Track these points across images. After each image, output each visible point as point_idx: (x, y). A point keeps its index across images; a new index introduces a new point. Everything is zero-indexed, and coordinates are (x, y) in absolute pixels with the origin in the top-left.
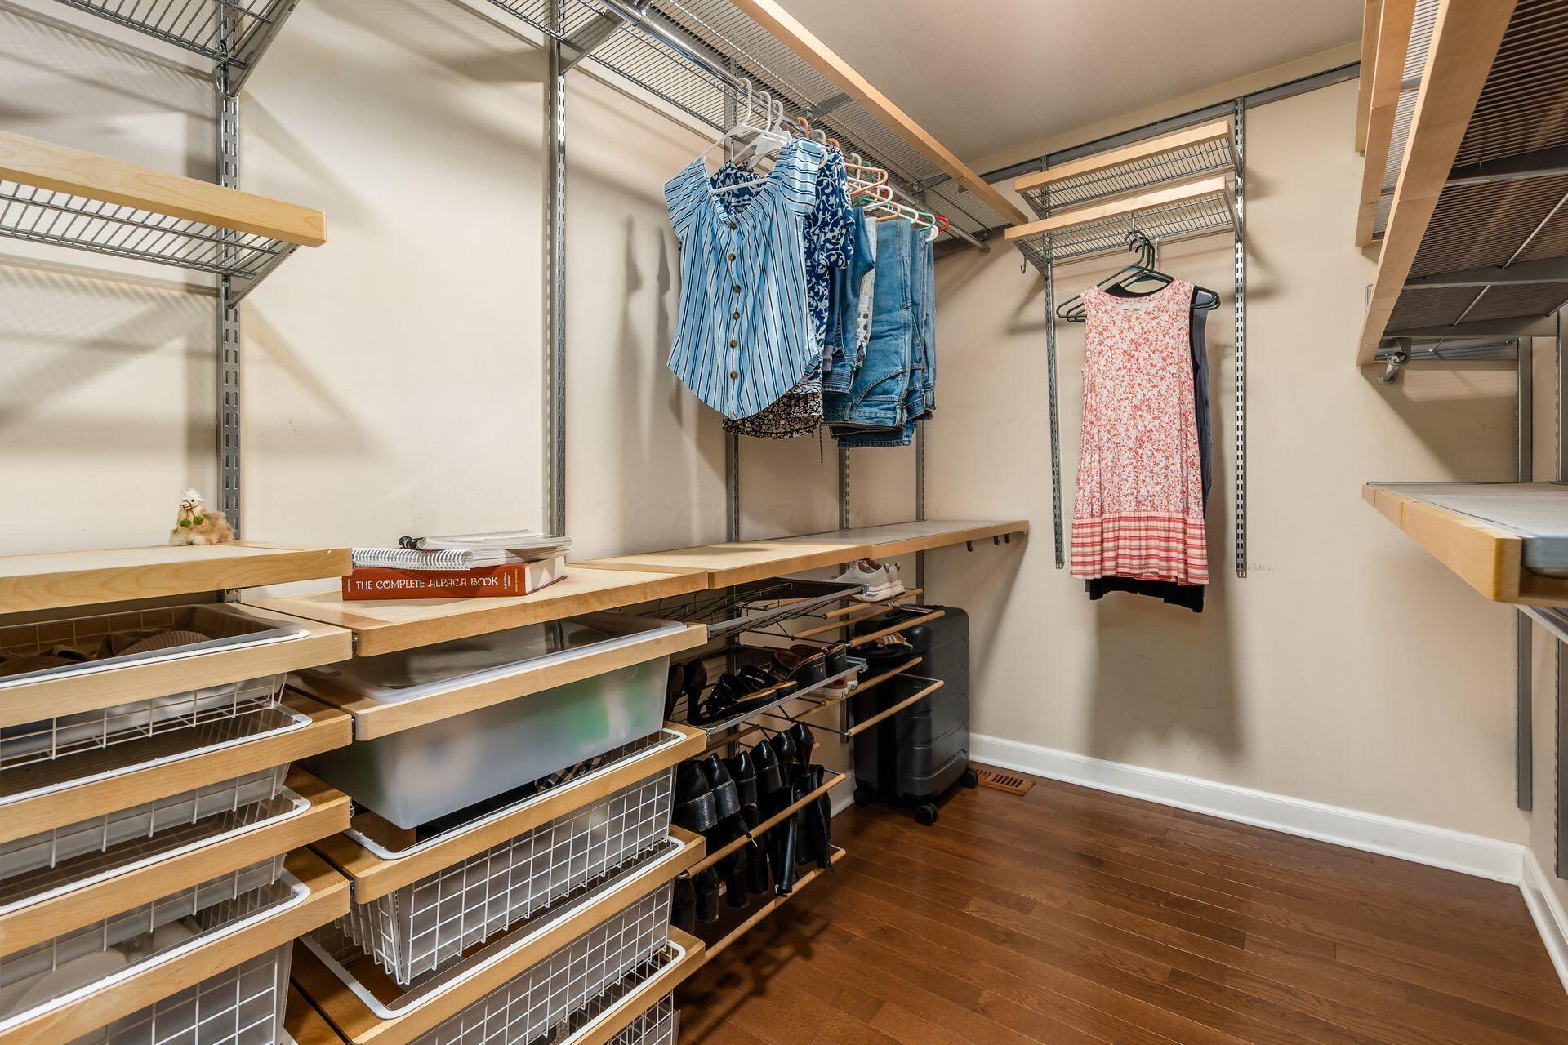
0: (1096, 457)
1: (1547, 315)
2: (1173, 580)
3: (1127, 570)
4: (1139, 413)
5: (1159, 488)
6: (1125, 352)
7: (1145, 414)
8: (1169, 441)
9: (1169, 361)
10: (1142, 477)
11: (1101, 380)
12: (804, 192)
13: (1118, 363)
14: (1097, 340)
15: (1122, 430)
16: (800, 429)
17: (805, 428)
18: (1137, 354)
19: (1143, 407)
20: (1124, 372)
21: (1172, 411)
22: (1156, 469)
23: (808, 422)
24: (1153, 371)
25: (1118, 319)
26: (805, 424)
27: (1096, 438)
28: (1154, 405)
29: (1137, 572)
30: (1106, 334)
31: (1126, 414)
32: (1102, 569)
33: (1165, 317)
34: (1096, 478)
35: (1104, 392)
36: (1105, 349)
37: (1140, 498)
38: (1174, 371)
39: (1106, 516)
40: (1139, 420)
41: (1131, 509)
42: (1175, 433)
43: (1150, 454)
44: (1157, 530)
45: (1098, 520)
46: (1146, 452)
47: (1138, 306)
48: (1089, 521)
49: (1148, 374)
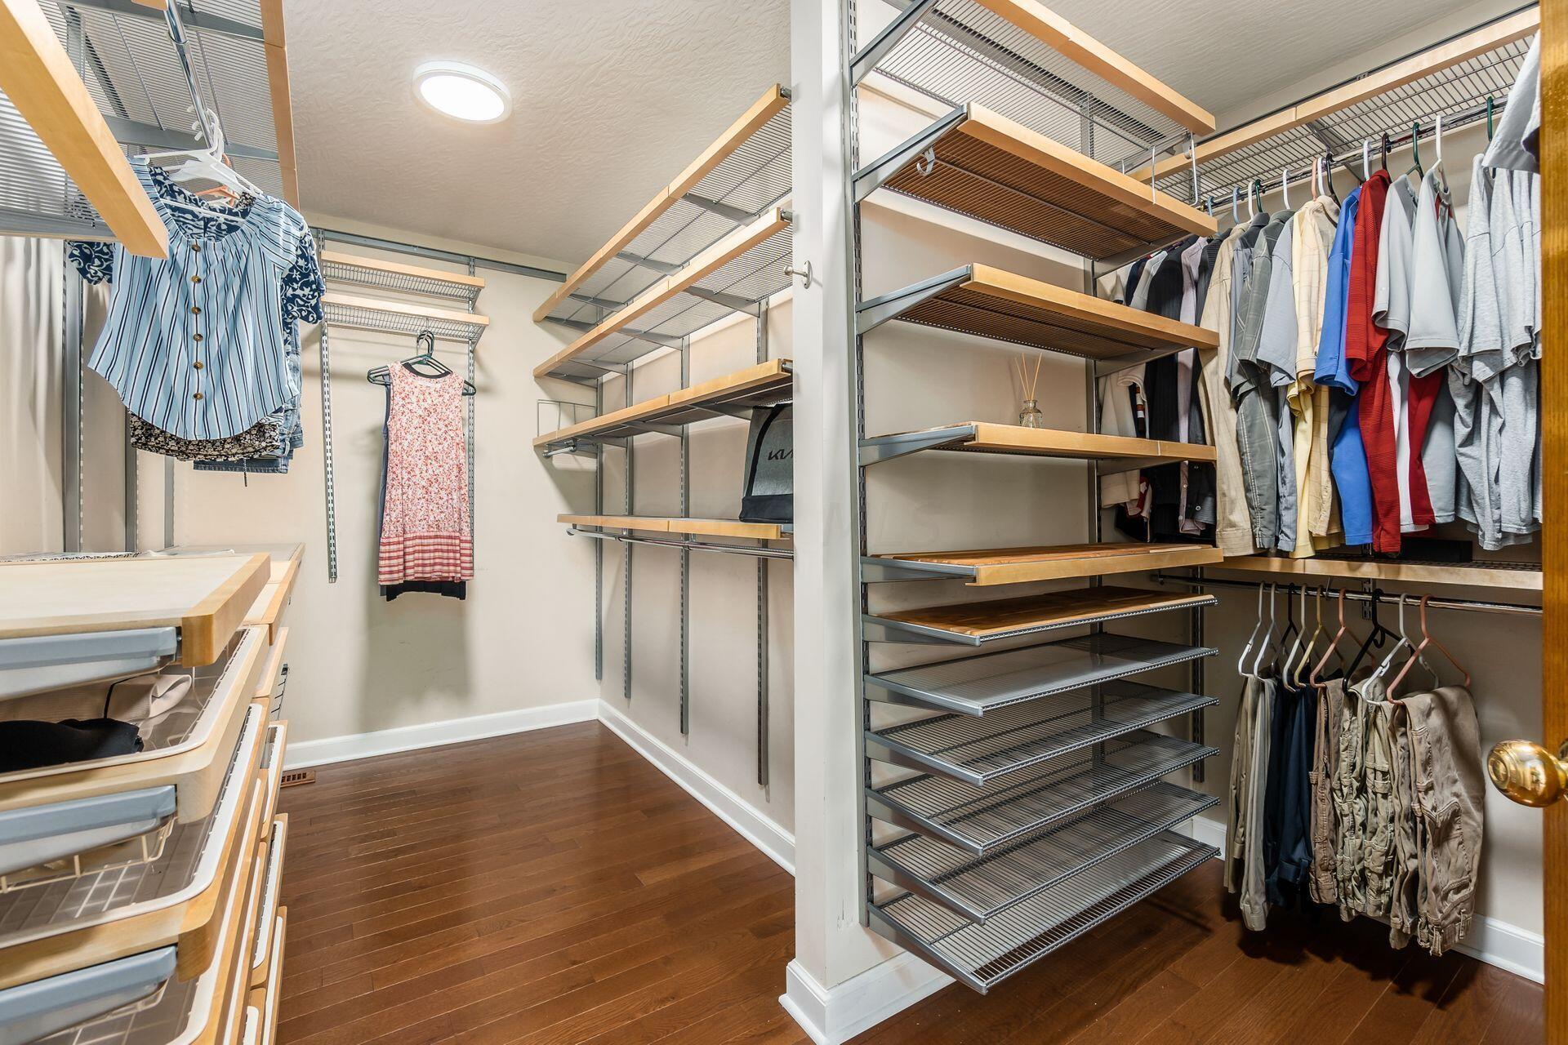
0: (400, 491)
1: (624, 437)
2: (450, 579)
3: (420, 575)
4: (430, 461)
5: (443, 515)
6: (420, 416)
7: (433, 462)
8: (449, 483)
9: (450, 428)
10: (431, 507)
11: (403, 434)
12: (287, 251)
13: (416, 422)
14: (401, 403)
15: (417, 472)
16: (236, 453)
17: (243, 454)
18: (429, 419)
19: (432, 458)
20: (419, 430)
21: (451, 462)
22: (441, 502)
23: (245, 448)
24: (439, 433)
25: (416, 391)
26: (243, 450)
27: (400, 477)
28: (440, 458)
29: (429, 575)
30: (407, 401)
31: (421, 461)
32: (405, 576)
33: (447, 397)
34: (400, 507)
35: (406, 444)
36: (406, 411)
37: (430, 523)
38: (452, 435)
39: (409, 536)
40: (429, 466)
41: (424, 530)
42: (453, 478)
43: (437, 491)
44: (441, 545)
45: (401, 539)
46: (434, 489)
47: (429, 385)
48: (396, 540)
49: (436, 435)
